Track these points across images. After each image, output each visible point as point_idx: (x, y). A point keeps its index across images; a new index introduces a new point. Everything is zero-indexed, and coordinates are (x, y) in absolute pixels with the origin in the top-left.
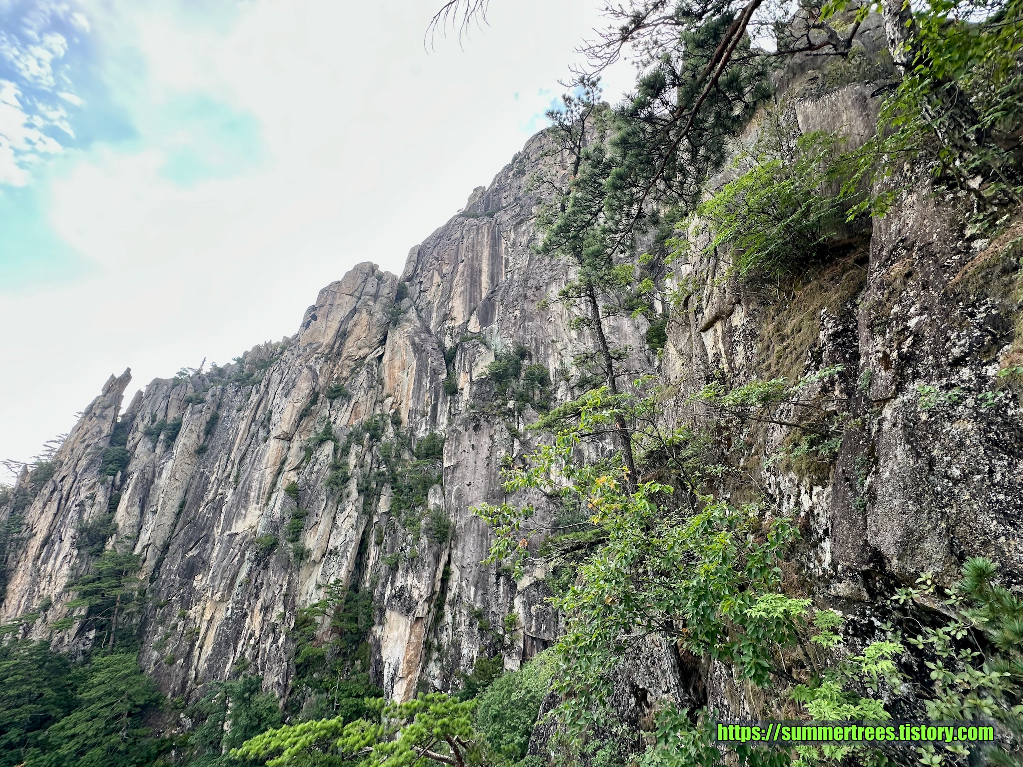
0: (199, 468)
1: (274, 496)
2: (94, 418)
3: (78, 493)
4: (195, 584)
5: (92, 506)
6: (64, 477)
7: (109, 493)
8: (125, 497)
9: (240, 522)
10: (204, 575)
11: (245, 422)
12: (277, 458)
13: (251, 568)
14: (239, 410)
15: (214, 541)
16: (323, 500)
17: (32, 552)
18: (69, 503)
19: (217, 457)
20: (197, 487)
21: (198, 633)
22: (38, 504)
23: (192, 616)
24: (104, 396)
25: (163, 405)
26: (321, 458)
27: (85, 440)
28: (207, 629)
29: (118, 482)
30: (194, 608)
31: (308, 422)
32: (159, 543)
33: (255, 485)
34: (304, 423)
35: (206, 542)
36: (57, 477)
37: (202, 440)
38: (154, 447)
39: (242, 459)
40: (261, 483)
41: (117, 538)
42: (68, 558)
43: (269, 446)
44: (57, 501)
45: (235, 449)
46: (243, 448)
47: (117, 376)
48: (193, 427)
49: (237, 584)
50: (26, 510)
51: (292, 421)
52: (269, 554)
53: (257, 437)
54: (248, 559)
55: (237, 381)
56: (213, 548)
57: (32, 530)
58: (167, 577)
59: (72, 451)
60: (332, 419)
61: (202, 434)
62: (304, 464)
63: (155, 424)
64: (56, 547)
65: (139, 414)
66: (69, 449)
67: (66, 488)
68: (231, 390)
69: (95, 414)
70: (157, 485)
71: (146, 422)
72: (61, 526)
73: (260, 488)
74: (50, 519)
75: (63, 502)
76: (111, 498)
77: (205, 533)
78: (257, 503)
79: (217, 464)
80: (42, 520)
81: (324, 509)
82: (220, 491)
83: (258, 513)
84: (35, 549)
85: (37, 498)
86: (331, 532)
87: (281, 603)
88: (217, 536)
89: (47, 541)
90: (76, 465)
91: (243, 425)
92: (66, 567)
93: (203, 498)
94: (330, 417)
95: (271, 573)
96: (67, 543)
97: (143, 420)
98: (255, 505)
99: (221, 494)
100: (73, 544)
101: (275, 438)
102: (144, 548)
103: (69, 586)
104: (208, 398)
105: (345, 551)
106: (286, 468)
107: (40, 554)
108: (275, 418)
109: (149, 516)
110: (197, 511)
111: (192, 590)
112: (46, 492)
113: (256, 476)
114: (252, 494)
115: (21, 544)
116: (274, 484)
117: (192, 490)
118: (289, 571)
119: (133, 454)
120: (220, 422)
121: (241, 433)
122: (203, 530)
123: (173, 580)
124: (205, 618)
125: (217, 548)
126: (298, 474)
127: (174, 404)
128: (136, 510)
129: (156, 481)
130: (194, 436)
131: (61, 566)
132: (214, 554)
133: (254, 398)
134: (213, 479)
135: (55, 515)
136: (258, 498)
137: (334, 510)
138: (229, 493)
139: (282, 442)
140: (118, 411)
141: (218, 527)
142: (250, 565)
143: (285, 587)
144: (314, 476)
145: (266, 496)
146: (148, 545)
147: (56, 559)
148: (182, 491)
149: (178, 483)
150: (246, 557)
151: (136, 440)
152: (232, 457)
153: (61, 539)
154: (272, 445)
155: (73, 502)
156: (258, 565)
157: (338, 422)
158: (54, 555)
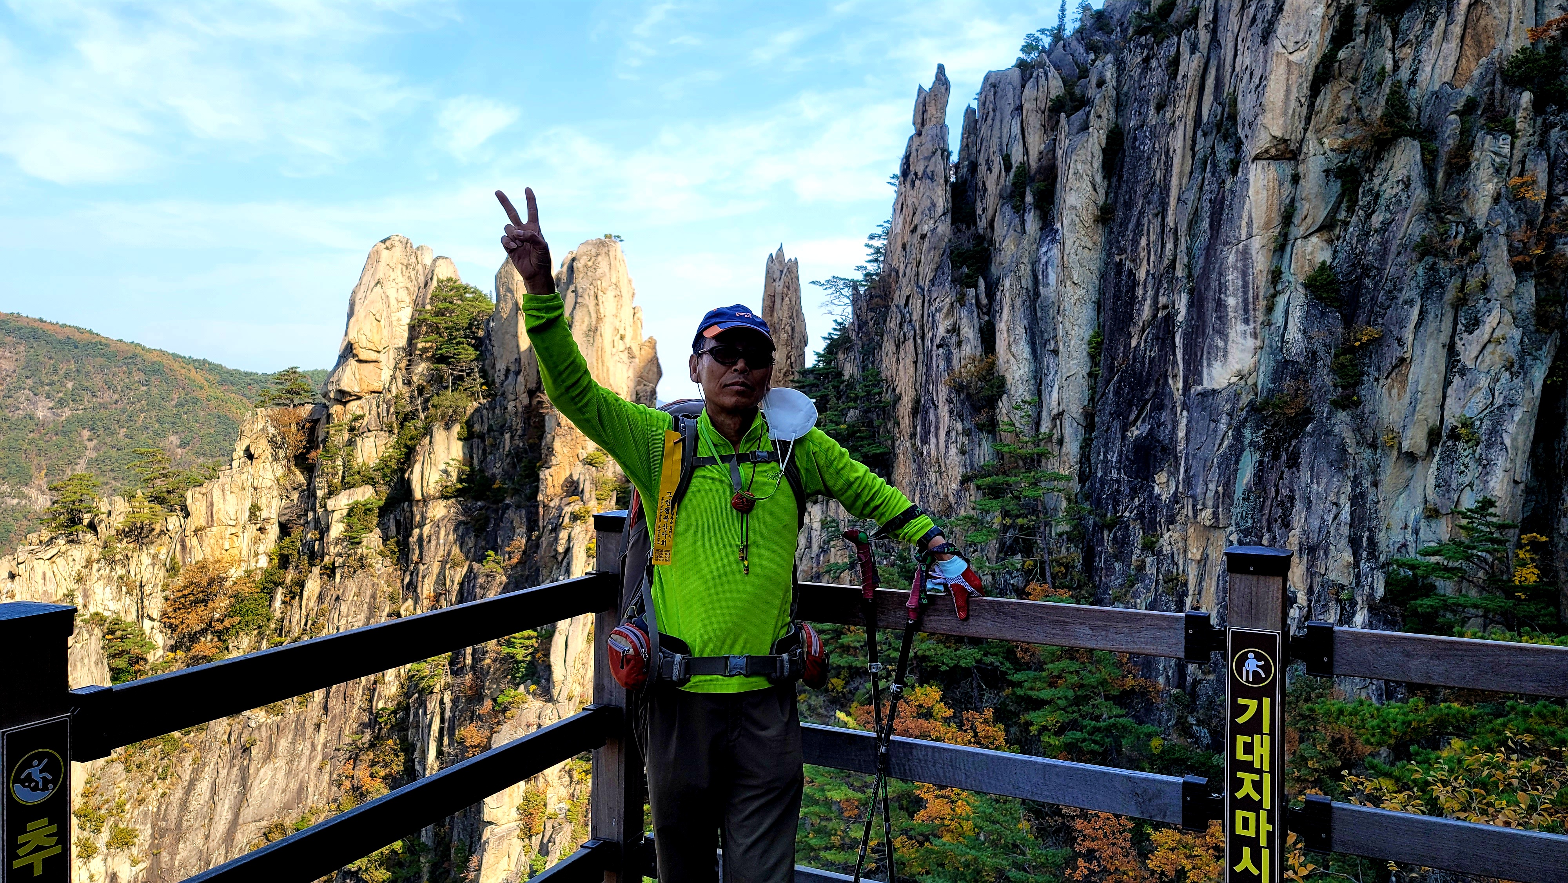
0: (1109, 255)
1: (1281, 300)
2: (917, 183)
3: (934, 326)
4: (1157, 490)
5: (959, 344)
6: (908, 298)
7: (976, 321)
8: (1002, 326)
9: (1217, 365)
10: (1170, 474)
11: (1180, 132)
12: (1270, 208)
13: (1261, 463)
14: (1160, 107)
15: (1174, 406)
16: (1410, 303)
17: (905, 423)
18: (928, 343)
19: (1139, 224)
20: (1117, 297)
21: (1185, 584)
22: (889, 346)
23: (1167, 549)
24: (919, 134)
25: (1016, 129)
26: (1390, 191)
27: (916, 227)
28: (1200, 580)
29: (984, 301)
30: (1166, 536)
31: (1337, 98)
32: (1075, 410)
33: (1232, 278)
34: (1324, 102)
35: (1159, 407)
36: (899, 299)
37: (1102, 192)
38: (1023, 222)
39: (1193, 224)
40: (1244, 274)
41: (1010, 402)
42: (953, 434)
43: (1247, 181)
44: (911, 340)
45: (1173, 201)
46: (1191, 196)
47: (928, 85)
48: (1079, 167)
49: (1238, 494)
50: (878, 358)
51: (1293, 104)
52: (1296, 436)
53: (1215, 165)
54: (1252, 443)
55: (1141, 32)
56: (1175, 423)
57: (894, 390)
58: (1105, 474)
59: (904, 247)
60: (1404, 74)
61: (1098, 178)
62: (1343, 215)
63: (1012, 174)
64: (932, 417)
65: (982, 159)
66: (900, 248)
67: (916, 316)
68: (1133, 60)
69: (916, 174)
70: (1047, 298)
71: (996, 171)
72: (927, 381)
73: (1245, 285)
74: (911, 370)
75: (919, 341)
76: (981, 330)
77: (1152, 390)
78: (1246, 321)
79: (1143, 242)
80: (901, 372)
81: (1418, 326)
82: (1162, 300)
83: (1251, 343)
84: (906, 420)
85: (885, 336)
86: (1447, 383)
87: (1344, 542)
88: (1178, 396)
89: (917, 409)
90: (918, 274)
91: (1178, 142)
92: (953, 450)
93: (1131, 318)
94: (1396, 67)
95: (1305, 475)
96: (944, 410)
97: (990, 169)
98: (1240, 327)
99: (1165, 307)
100: (951, 412)
101: (1257, 158)
102: (1054, 419)
103: (965, 480)
104: (1091, 91)
105: (1494, 431)
106: (1297, 231)
107: (915, 427)
108: (1245, 107)
109: (1048, 360)
110: (1127, 345)
111: (1154, 502)
112: (892, 324)
113: (1231, 259)
114: (1231, 301)
115: (888, 411)
116: (1276, 276)
117: (1109, 305)
118: (1351, 474)
119: (991, 242)
120: (1127, 145)
121: (1177, 161)
122: (1148, 384)
123: (1118, 481)
124: (1190, 556)
125: (1184, 422)
126: (1330, 242)
127: (1034, 121)
128: (1023, 350)
129: (1042, 290)
130: (1086, 185)
131: (947, 447)
132: (1181, 434)
133: (1190, 65)
134: (1142, 274)
135: (915, 362)
136: (1246, 311)
137: (1447, 325)
138: (1182, 304)
139: (1274, 165)
140: (948, 158)
141: (1175, 376)
142: (1257, 456)
143: (1347, 508)
144: (1374, 241)
145: (1262, 304)
146: (1060, 414)
147: (937, 436)
148: (1090, 306)
149: (1080, 292)
150: (1247, 442)
151: (990, 212)
152: (1170, 221)
153: (934, 404)
154: (1251, 177)
155: (932, 341)
156: (1276, 457)
157: (1423, 77)
158: (933, 430)
